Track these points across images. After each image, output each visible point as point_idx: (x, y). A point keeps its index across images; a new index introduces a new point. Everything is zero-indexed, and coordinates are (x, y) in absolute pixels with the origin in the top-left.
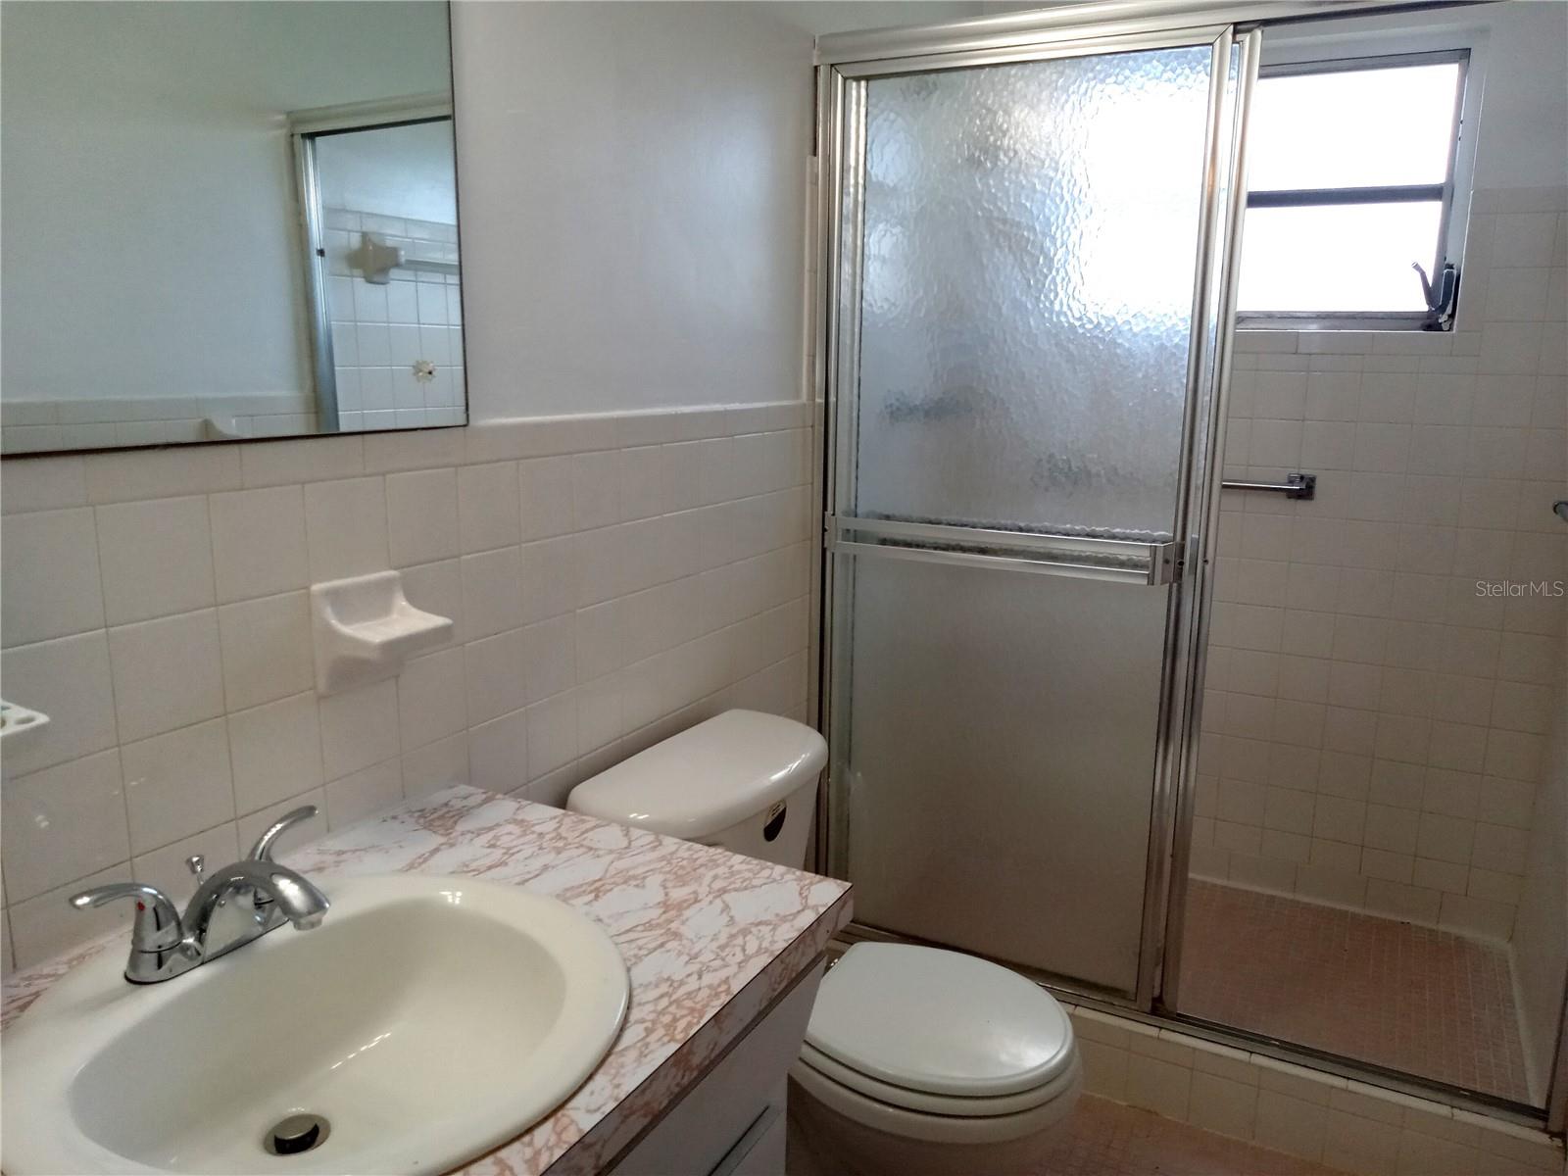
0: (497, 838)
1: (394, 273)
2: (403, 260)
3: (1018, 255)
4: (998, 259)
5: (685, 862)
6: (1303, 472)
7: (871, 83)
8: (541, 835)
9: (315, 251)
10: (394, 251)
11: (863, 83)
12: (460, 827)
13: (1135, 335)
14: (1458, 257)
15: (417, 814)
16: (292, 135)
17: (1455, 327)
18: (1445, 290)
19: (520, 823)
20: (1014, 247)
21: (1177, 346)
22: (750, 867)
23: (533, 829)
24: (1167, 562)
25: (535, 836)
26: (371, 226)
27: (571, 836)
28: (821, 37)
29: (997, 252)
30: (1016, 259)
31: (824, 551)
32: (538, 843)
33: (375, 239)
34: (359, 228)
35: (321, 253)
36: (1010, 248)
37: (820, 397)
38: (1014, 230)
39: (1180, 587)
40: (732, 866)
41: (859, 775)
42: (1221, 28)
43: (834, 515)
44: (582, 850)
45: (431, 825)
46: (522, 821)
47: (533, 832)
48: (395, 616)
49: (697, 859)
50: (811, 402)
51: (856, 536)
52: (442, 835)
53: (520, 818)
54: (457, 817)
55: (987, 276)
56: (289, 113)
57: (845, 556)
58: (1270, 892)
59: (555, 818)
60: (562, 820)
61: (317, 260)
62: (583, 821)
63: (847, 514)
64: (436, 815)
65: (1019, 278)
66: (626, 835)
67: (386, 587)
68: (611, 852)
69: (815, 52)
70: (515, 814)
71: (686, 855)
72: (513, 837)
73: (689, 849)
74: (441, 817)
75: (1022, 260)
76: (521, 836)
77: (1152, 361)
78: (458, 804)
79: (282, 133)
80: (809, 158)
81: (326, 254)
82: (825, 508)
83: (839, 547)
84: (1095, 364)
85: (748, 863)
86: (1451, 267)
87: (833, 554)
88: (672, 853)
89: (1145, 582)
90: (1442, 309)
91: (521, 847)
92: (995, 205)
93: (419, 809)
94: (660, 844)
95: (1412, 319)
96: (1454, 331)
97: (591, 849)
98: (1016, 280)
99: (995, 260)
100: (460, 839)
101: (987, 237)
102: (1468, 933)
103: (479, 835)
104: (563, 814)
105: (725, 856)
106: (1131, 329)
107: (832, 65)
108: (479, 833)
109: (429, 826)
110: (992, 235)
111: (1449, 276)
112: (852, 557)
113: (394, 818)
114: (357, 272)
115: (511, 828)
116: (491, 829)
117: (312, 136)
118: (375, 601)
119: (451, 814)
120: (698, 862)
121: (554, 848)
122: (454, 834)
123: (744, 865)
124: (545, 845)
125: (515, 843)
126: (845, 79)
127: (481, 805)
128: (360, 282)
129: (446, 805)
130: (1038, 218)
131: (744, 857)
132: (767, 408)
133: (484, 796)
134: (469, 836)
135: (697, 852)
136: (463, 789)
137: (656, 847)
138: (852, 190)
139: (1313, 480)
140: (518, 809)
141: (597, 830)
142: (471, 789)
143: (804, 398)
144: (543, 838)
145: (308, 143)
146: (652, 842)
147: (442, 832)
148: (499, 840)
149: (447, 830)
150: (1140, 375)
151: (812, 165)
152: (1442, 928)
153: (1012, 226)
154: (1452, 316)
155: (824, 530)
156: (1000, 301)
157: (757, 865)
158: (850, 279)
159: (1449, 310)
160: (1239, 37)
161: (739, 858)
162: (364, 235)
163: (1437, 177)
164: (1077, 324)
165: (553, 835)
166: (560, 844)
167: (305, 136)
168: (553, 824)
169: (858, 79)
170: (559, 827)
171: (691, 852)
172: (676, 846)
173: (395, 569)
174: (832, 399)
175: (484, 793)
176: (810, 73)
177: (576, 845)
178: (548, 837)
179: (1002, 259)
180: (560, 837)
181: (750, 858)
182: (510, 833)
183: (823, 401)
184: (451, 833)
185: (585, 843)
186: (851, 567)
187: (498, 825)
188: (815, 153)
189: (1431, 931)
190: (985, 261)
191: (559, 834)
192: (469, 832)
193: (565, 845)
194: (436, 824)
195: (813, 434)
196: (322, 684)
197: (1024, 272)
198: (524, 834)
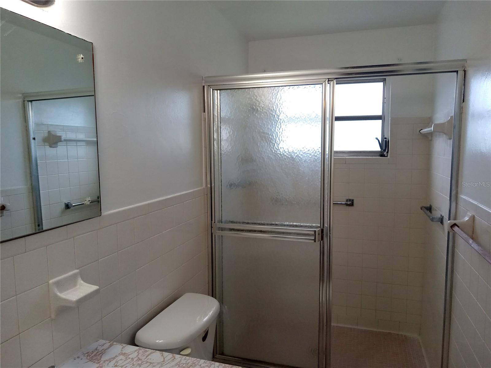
0: (117, 362)
1: (59, 144)
2: (63, 139)
3: (268, 143)
4: (263, 144)
5: (184, 365)
6: (350, 198)
7: (221, 91)
8: (132, 359)
9: (32, 139)
10: (60, 137)
11: (219, 91)
12: (103, 359)
13: (305, 167)
14: (388, 135)
15: (86, 355)
16: (24, 101)
17: (389, 155)
18: (385, 144)
19: (124, 354)
20: (267, 141)
21: (317, 170)
22: (206, 364)
23: (129, 357)
24: (319, 234)
25: (130, 360)
26: (51, 129)
27: (143, 358)
28: (205, 77)
29: (262, 142)
30: (268, 144)
31: (212, 234)
32: (132, 363)
33: (53, 133)
34: (47, 130)
35: (34, 139)
36: (266, 141)
37: (209, 185)
38: (267, 135)
39: (323, 242)
40: (201, 365)
41: (226, 307)
42: (325, 80)
43: (215, 223)
44: (148, 364)
45: (92, 359)
46: (125, 353)
47: (130, 358)
48: (78, 286)
49: (188, 363)
50: (206, 187)
51: (223, 229)
52: (97, 363)
53: (123, 352)
54: (101, 354)
55: (260, 149)
56: (23, 94)
57: (219, 236)
58: (350, 326)
59: (136, 351)
60: (139, 351)
61: (32, 141)
62: (146, 351)
63: (219, 222)
64: (93, 354)
65: (269, 150)
66: (162, 355)
67: (74, 277)
68: (158, 363)
69: (203, 82)
70: (122, 351)
71: (184, 362)
72: (123, 361)
73: (185, 359)
74: (95, 355)
75: (270, 145)
76: (125, 361)
77: (310, 174)
78: (100, 348)
79: (21, 100)
80: (203, 113)
81: (36, 139)
82: (212, 220)
83: (218, 233)
84: (293, 175)
85: (206, 363)
86: (386, 138)
87: (215, 235)
88: (179, 362)
89: (313, 241)
90: (385, 150)
91: (127, 365)
92: (261, 128)
93: (87, 352)
94: (175, 358)
95: (377, 153)
96: (389, 157)
97: (151, 363)
98: (268, 150)
99: (262, 144)
100: (104, 364)
101: (259, 138)
102: (408, 334)
103: (110, 361)
104: (139, 349)
105: (198, 361)
106: (303, 165)
107: (209, 86)
108: (110, 360)
109: (91, 360)
110: (260, 137)
111: (386, 141)
112: (221, 236)
113: (78, 357)
114: (46, 144)
115: (121, 357)
116: (114, 358)
117: (31, 101)
118: (71, 282)
119: (99, 353)
120: (189, 364)
121: (138, 364)
122: (101, 362)
123: (204, 364)
124: (134, 363)
125: (124, 363)
126: (213, 90)
127: (109, 348)
128: (47, 147)
129: (96, 349)
130: (274, 132)
131: (204, 360)
132: (194, 192)
133: (110, 344)
134: (107, 362)
135: (188, 360)
136: (102, 342)
137: (173, 360)
138: (216, 123)
139: (353, 200)
140: (122, 348)
141: (151, 355)
142: (104, 341)
143: (204, 186)
144: (133, 360)
145: (30, 103)
146: (172, 358)
147: (97, 362)
148: (118, 363)
149: (98, 361)
150: (307, 178)
151: (204, 115)
152: (400, 333)
153: (266, 134)
154: (388, 152)
155: (212, 227)
156: (264, 157)
157: (209, 363)
158: (217, 149)
159: (387, 151)
160: (329, 82)
161: (202, 361)
162: (49, 132)
163: (380, 113)
164: (288, 164)
165: (137, 358)
166: (140, 362)
167: (28, 101)
168: (136, 354)
169: (217, 90)
170: (138, 355)
171: (186, 360)
172: (180, 358)
173: (77, 269)
174: (213, 185)
175: (109, 342)
176: (202, 88)
177: (145, 362)
178: (135, 359)
179: (264, 144)
180: (139, 359)
181: (206, 361)
182: (121, 360)
183: (210, 186)
184: (100, 362)
185: (148, 361)
186: (221, 240)
187: (116, 356)
188: (204, 112)
189: (398, 334)
190: (259, 145)
191: (139, 358)
192: (106, 360)
193: (142, 362)
194: (94, 358)
195: (207, 197)
196: (53, 316)
197: (271, 148)
198: (126, 359)
